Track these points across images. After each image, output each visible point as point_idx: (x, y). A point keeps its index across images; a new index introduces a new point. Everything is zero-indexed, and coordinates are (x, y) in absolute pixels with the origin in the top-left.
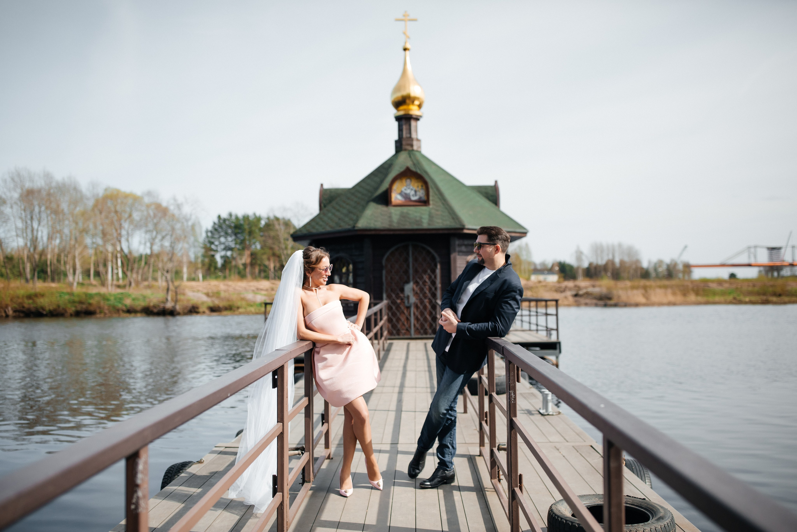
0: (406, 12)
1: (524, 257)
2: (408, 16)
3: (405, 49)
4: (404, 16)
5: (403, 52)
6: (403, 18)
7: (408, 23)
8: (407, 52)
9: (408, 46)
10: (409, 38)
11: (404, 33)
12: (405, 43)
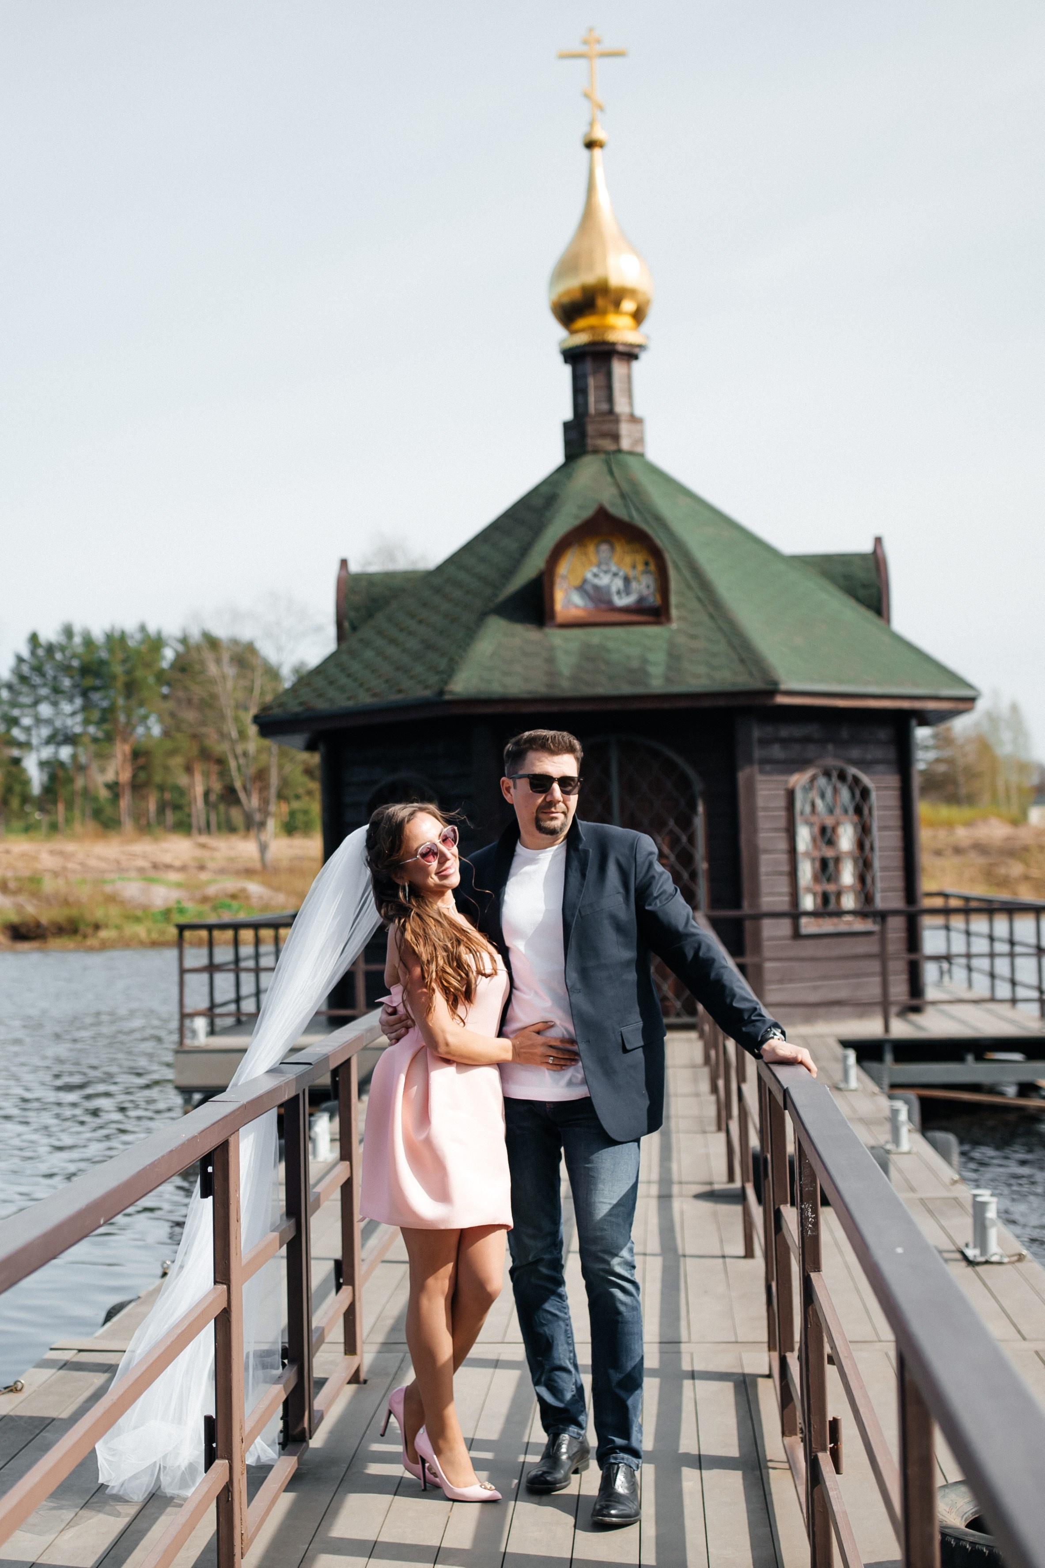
0: (591, 30)
1: (1005, 747)
2: (598, 42)
3: (590, 145)
4: (585, 42)
5: (585, 152)
6: (583, 49)
7: (599, 63)
8: (597, 152)
9: (599, 134)
10: (601, 108)
11: (587, 96)
12: (592, 124)
